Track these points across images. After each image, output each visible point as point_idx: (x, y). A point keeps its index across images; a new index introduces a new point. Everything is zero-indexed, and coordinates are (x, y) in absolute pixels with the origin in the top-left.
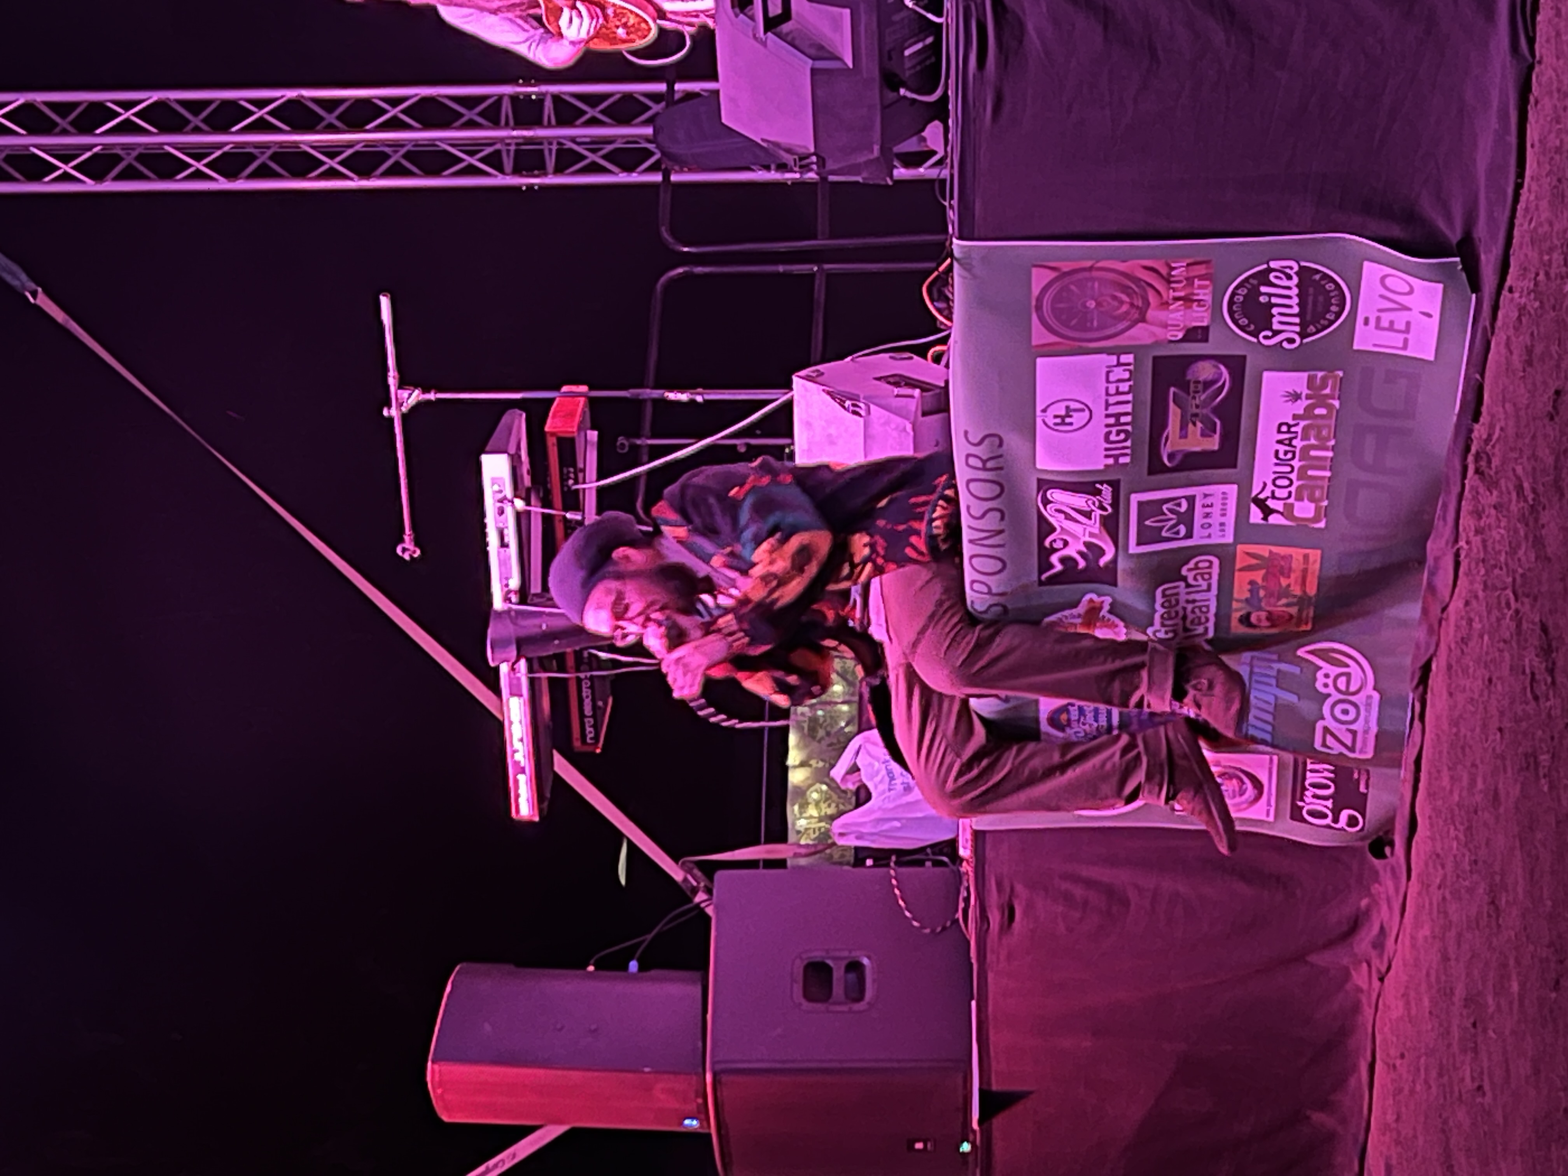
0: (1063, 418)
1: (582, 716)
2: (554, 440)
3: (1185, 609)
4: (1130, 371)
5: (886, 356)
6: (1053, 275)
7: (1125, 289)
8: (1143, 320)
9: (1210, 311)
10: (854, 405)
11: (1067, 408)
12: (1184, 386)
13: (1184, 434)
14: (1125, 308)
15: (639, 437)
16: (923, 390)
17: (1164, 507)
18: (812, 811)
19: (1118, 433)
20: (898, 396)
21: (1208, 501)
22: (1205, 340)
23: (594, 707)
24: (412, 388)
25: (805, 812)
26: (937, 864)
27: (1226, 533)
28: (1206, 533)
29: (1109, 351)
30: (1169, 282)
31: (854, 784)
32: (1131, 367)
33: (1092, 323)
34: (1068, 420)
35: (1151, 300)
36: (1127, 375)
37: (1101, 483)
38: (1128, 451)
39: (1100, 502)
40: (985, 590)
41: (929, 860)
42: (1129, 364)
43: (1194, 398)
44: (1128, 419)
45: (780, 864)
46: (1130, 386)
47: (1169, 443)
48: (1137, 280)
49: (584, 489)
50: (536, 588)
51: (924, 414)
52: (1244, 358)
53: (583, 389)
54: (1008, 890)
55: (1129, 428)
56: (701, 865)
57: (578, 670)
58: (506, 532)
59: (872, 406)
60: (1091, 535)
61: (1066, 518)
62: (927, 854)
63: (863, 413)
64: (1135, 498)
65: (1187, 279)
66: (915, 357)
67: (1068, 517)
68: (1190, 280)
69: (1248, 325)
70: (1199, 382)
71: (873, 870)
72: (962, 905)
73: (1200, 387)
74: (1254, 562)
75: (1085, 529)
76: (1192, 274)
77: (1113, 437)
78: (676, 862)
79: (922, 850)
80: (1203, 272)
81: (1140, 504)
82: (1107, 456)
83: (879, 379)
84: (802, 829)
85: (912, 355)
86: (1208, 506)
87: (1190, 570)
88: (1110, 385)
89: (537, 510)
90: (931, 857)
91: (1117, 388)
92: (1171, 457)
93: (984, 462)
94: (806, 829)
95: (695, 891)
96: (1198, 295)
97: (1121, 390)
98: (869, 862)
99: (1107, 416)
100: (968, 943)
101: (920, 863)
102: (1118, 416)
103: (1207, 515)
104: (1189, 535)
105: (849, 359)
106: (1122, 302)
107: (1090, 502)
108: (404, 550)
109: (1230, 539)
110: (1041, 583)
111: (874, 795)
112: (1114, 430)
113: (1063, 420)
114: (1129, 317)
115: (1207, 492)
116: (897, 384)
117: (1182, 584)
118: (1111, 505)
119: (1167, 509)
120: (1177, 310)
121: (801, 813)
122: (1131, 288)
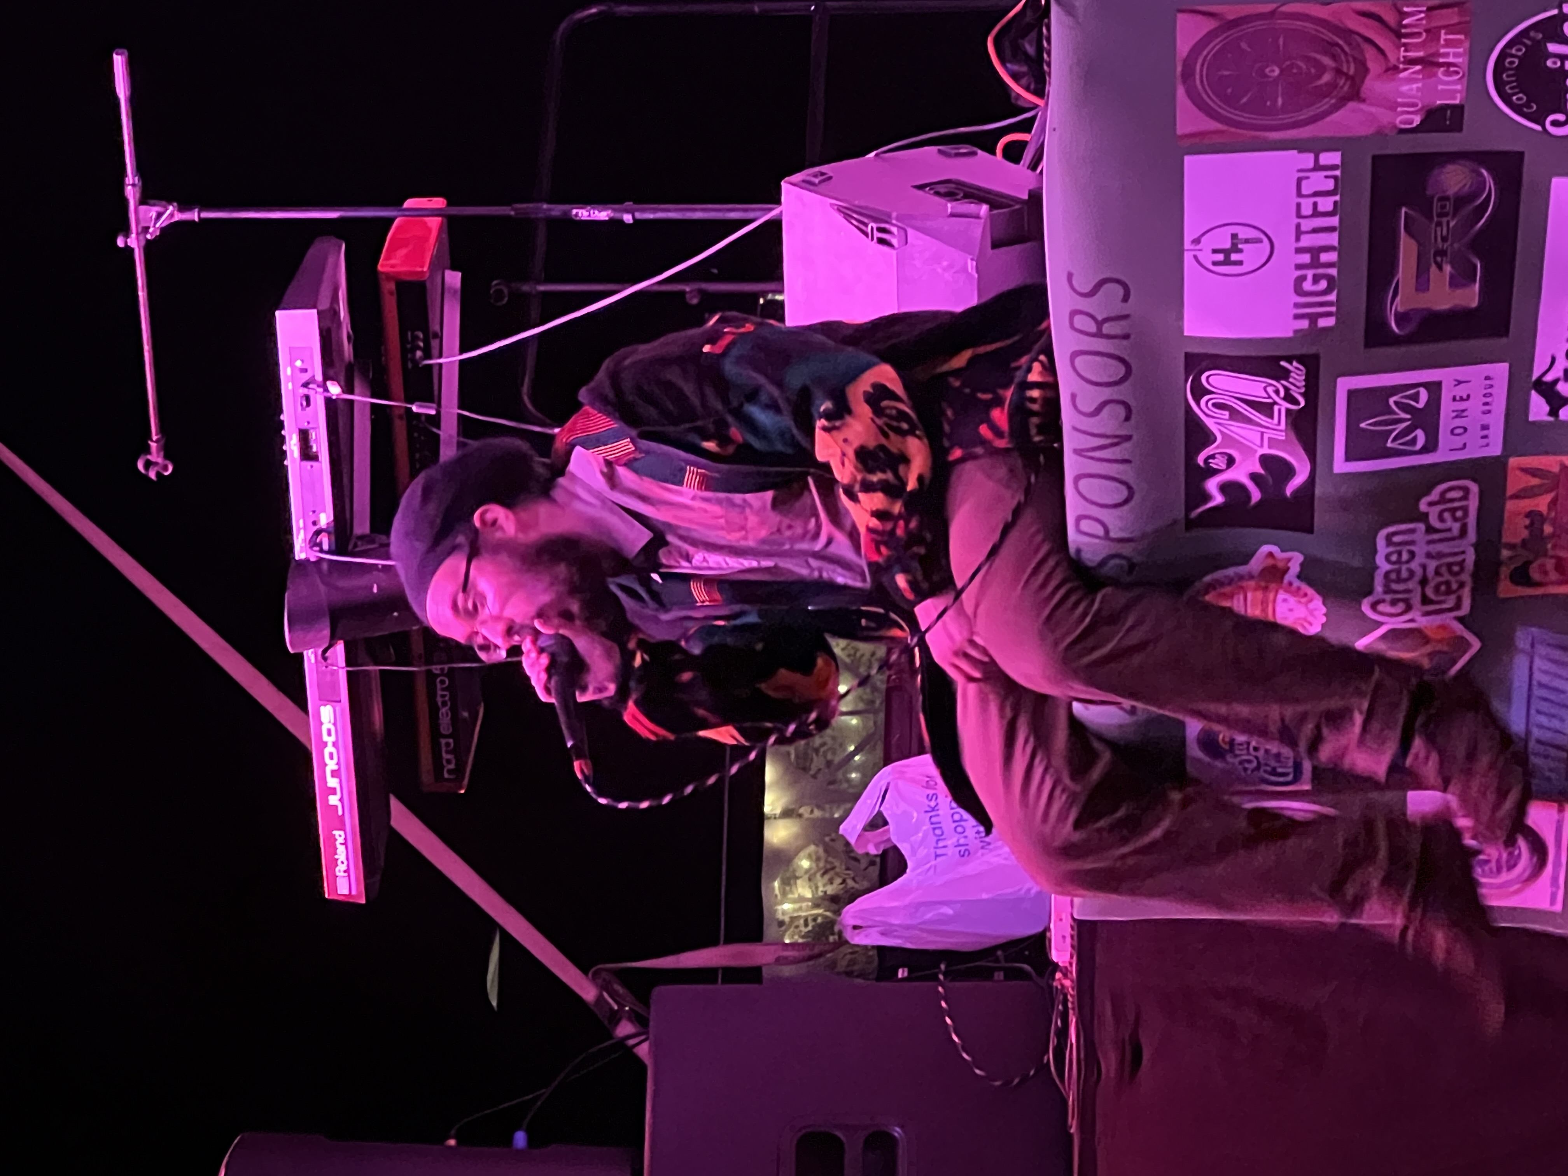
0: (1227, 253)
1: (435, 734)
2: (392, 286)
3: (1424, 567)
4: (1335, 178)
5: (934, 149)
6: (1210, 25)
7: (1329, 48)
8: (1355, 95)
9: (1465, 79)
10: (880, 230)
11: (1234, 236)
12: (1424, 206)
13: (1422, 282)
14: (1327, 78)
15: (526, 279)
16: (993, 206)
17: (1391, 401)
18: (804, 890)
19: (1316, 279)
20: (952, 215)
21: (1461, 391)
22: (1457, 126)
23: (455, 718)
24: (164, 203)
25: (791, 892)
26: (1013, 974)
27: (1490, 440)
28: (1458, 441)
29: (1301, 146)
30: (1400, 36)
31: (877, 846)
32: (1338, 173)
33: (1275, 101)
34: (1234, 257)
35: (1370, 64)
36: (1330, 185)
37: (1289, 360)
38: (1333, 309)
39: (1287, 390)
40: (1100, 531)
41: (999, 969)
42: (1334, 167)
43: (1439, 224)
44: (1332, 257)
45: (753, 974)
46: (1335, 203)
47: (1398, 299)
48: (1347, 33)
49: (440, 365)
50: (362, 526)
51: (995, 245)
52: (1521, 154)
53: (439, 202)
54: (1131, 1018)
55: (1333, 272)
56: (625, 977)
57: (429, 662)
58: (313, 435)
59: (910, 231)
60: (1272, 443)
61: (1231, 418)
62: (997, 960)
63: (895, 242)
64: (1345, 385)
65: (1427, 31)
66: (979, 152)
67: (1235, 415)
68: (1432, 33)
69: (1528, 105)
70: (1447, 198)
71: (907, 985)
72: (1053, 1042)
73: (1449, 207)
74: (1535, 481)
75: (1262, 433)
76: (1434, 24)
77: (1307, 286)
78: (585, 972)
79: (988, 952)
80: (1455, 20)
81: (1351, 394)
82: (1297, 317)
83: (921, 187)
84: (787, 919)
85: (975, 149)
86: (1462, 399)
87: (1431, 504)
88: (1302, 201)
89: (361, 399)
90: (1003, 964)
91: (1315, 205)
92: (1401, 318)
93: (1100, 324)
94: (793, 919)
95: (615, 1018)
96: (1446, 55)
97: (1321, 208)
98: (902, 973)
99: (1299, 251)
100: (1065, 1102)
101: (987, 974)
102: (1315, 252)
103: (1460, 414)
104: (1430, 447)
105: (873, 154)
106: (1322, 69)
107: (1270, 390)
108: (148, 464)
109: (1496, 450)
110: (1190, 524)
111: (910, 864)
112: (1310, 273)
113: (1227, 256)
114: (1335, 93)
115: (1460, 378)
116: (950, 195)
117: (1421, 526)
118: (1303, 395)
119: (1396, 403)
120: (1410, 80)
121: (784, 894)
122: (1338, 45)
